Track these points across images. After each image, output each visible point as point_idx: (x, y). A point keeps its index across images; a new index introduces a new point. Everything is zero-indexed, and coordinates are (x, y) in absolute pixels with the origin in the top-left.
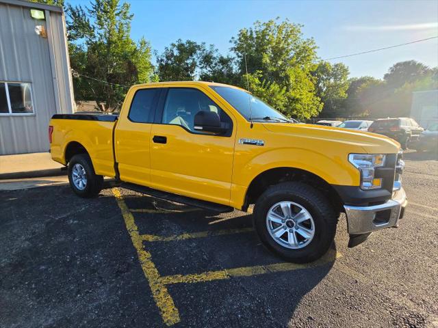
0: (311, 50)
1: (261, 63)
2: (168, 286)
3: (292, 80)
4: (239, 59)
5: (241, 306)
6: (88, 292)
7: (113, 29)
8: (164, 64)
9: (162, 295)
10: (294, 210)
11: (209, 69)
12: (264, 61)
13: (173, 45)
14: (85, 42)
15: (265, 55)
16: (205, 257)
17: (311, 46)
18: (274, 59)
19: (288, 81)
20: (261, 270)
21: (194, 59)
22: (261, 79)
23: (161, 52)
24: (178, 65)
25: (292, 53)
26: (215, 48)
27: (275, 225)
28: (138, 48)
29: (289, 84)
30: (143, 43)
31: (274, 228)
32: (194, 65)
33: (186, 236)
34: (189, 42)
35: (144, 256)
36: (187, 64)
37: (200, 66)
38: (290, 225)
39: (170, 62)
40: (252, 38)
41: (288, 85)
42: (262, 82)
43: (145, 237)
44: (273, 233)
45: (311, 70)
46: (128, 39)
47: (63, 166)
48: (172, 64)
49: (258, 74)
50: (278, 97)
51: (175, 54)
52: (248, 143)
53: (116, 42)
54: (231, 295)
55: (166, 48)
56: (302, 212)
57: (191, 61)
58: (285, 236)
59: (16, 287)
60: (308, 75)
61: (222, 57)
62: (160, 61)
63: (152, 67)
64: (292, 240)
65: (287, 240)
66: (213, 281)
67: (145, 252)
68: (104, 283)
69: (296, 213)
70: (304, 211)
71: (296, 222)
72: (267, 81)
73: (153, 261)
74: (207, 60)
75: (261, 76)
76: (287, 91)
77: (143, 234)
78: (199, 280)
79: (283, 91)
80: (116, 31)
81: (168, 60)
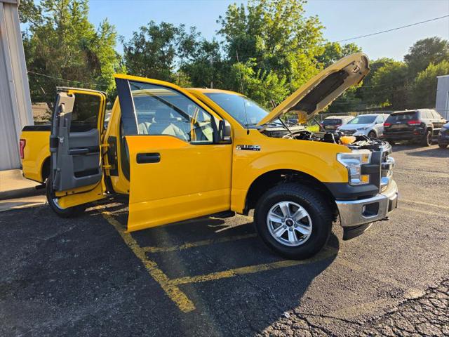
0: (316, 31)
1: (254, 49)
2: (179, 286)
3: (294, 67)
4: (228, 44)
5: (248, 295)
6: (104, 296)
7: (66, 10)
8: (133, 52)
9: (175, 293)
10: (292, 209)
11: (191, 58)
12: (258, 46)
13: (144, 29)
14: (29, 27)
15: (259, 38)
16: (210, 261)
17: (315, 26)
18: (270, 44)
19: (289, 70)
20: (265, 267)
21: (171, 46)
22: (255, 69)
23: (129, 39)
24: (152, 54)
25: (293, 35)
26: (197, 31)
27: (275, 225)
28: (99, 33)
29: (290, 73)
30: (106, 27)
31: (275, 229)
32: (171, 53)
33: (188, 245)
34: (164, 25)
35: (150, 265)
36: (163, 52)
37: (179, 54)
38: (289, 224)
39: (141, 50)
40: (243, 17)
41: (288, 74)
42: (257, 72)
43: (146, 249)
44: (274, 233)
45: (317, 55)
46: (85, 22)
47: (40, 184)
48: (143, 53)
49: (252, 62)
50: (277, 89)
51: (147, 41)
52: (246, 149)
53: (70, 27)
54: (238, 288)
55: (135, 33)
56: (299, 210)
57: (168, 48)
58: (285, 235)
59: (34, 297)
60: (312, 61)
61: (206, 42)
62: (128, 50)
63: (118, 57)
64: (292, 237)
65: (287, 239)
66: (221, 279)
67: (150, 262)
68: (117, 288)
69: (294, 212)
70: (301, 209)
71: (295, 220)
72: (263, 71)
73: (159, 268)
74: (188, 46)
75: (256, 64)
76: (288, 81)
77: (144, 246)
78: (207, 279)
79: (283, 82)
80: (70, 12)
81: (138, 47)
